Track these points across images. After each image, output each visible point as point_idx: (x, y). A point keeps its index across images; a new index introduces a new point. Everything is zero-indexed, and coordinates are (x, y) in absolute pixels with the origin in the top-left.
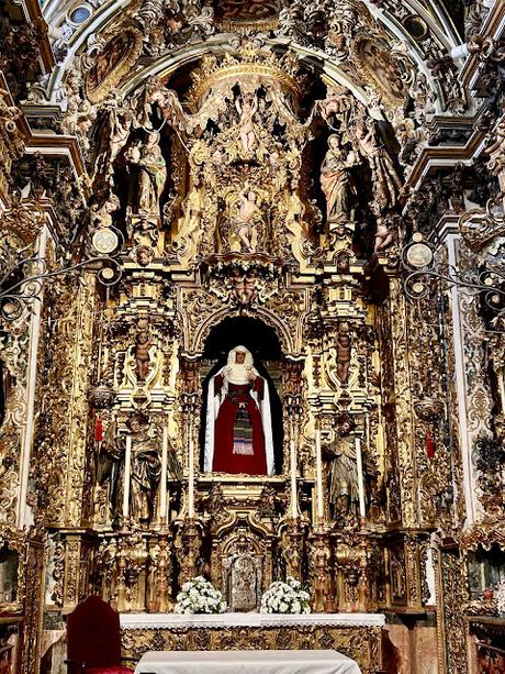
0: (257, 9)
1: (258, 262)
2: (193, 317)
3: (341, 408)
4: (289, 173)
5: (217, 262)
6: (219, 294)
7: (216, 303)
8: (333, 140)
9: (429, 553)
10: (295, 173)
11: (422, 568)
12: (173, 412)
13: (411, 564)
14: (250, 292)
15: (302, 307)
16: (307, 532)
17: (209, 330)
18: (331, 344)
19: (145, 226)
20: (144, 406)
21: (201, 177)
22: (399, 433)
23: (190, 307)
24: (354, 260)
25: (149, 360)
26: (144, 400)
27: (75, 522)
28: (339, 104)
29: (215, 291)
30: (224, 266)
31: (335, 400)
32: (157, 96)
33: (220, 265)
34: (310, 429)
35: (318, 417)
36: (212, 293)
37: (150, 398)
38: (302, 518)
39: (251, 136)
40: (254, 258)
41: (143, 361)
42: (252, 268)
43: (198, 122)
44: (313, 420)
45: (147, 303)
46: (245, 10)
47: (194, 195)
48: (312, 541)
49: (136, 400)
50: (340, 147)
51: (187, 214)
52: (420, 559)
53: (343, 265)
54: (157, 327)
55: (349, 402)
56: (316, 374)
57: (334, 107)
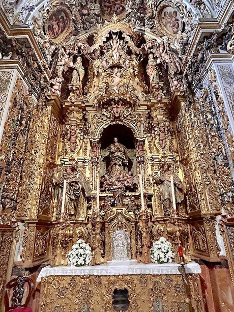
0: (118, 9)
1: (122, 96)
2: (95, 124)
3: (163, 160)
4: (134, 69)
5: (104, 99)
6: (106, 114)
7: (105, 118)
8: (151, 56)
9: (217, 227)
10: (136, 69)
11: (214, 235)
12: (88, 166)
13: (208, 234)
14: (119, 111)
15: (142, 119)
16: (151, 218)
17: (102, 130)
18: (156, 133)
19: (74, 88)
20: (74, 163)
21: (98, 72)
22: (194, 167)
23: (94, 121)
24: (164, 97)
25: (76, 143)
26: (74, 160)
27: (35, 217)
28: (152, 44)
29: (104, 113)
30: (107, 100)
31: (160, 157)
32: (80, 44)
33: (105, 100)
34: (149, 171)
35: (152, 166)
36: (103, 114)
37: (76, 159)
38: (149, 211)
39: (117, 54)
40: (120, 95)
41: (73, 143)
42: (119, 100)
43: (95, 47)
44: (150, 167)
45: (75, 119)
46: (113, 9)
47: (95, 79)
48: (153, 222)
49: (70, 160)
50: (154, 58)
51: (93, 86)
52: (213, 230)
53: (159, 99)
54: (80, 130)
55: (167, 157)
56: (150, 148)
57: (150, 45)
